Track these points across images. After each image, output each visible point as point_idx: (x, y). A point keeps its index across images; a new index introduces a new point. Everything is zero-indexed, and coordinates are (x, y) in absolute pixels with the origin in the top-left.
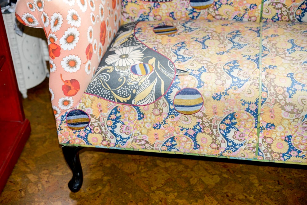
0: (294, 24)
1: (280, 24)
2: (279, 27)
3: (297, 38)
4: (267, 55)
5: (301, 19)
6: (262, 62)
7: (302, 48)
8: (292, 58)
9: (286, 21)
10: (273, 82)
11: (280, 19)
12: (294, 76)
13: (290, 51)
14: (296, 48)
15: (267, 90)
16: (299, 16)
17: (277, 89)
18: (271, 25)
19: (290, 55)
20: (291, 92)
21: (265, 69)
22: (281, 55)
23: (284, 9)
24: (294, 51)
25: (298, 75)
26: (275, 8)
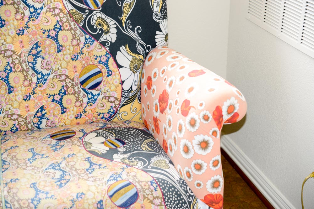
0: (34, 133)
1: (19, 135)
2: (18, 138)
3: (37, 146)
4: (7, 168)
5: (39, 126)
6: (3, 177)
7: (43, 155)
8: (33, 167)
9: (26, 130)
10: (16, 196)
11: (19, 130)
12: (37, 186)
13: (31, 161)
14: (37, 157)
15: (11, 206)
16: (37, 123)
17: (21, 203)
18: (10, 136)
19: (31, 165)
20: (35, 203)
21: (6, 184)
22: (22, 166)
23: (20, 119)
24: (35, 160)
25: (41, 183)
26: (11, 119)
